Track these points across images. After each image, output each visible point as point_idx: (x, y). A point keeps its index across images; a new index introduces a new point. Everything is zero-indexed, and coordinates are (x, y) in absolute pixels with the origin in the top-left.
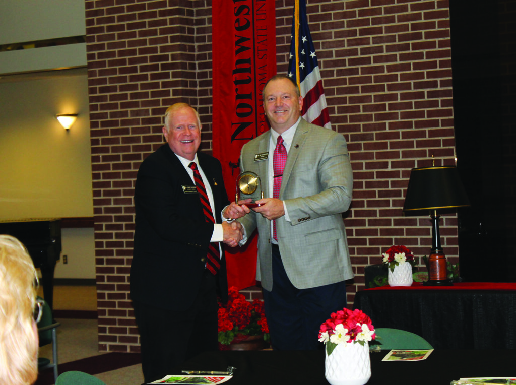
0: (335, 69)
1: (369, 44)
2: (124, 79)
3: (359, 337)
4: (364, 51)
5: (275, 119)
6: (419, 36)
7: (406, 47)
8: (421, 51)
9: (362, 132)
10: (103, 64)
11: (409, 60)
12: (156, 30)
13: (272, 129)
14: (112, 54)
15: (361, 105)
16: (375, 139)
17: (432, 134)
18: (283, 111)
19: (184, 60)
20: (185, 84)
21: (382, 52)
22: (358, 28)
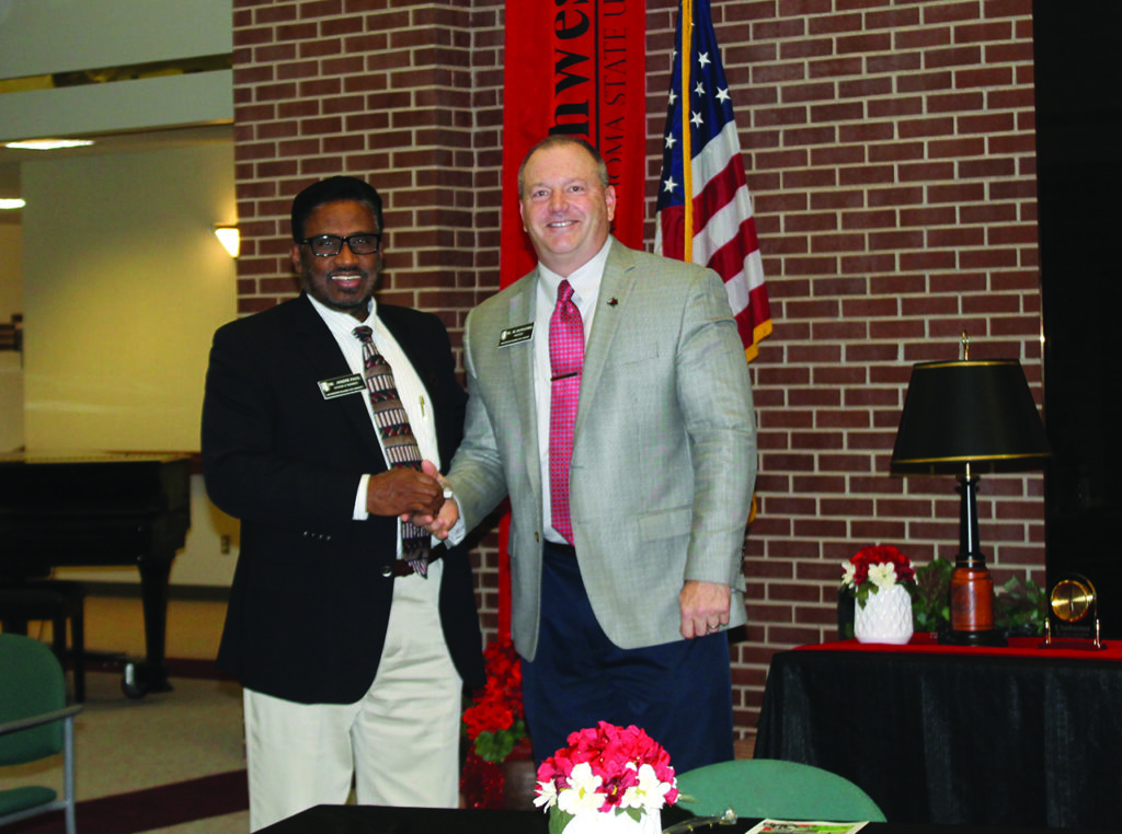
0: (782, 128)
1: (859, 72)
2: (311, 147)
3: (630, 798)
4: (847, 89)
5: (549, 241)
6: (972, 56)
7: (944, 81)
8: (977, 90)
9: (840, 274)
10: (267, 112)
11: (949, 110)
12: (384, 36)
13: (541, 266)
14: (287, 91)
15: (839, 212)
16: (868, 290)
17: (999, 282)
18: (568, 223)
19: (442, 104)
20: (446, 158)
21: (889, 91)
22: (834, 36)
